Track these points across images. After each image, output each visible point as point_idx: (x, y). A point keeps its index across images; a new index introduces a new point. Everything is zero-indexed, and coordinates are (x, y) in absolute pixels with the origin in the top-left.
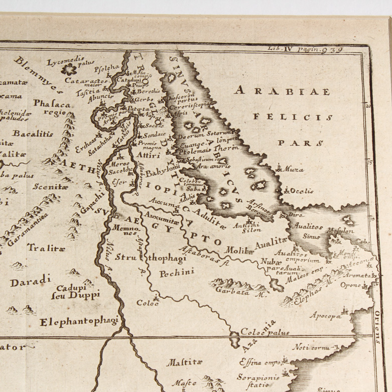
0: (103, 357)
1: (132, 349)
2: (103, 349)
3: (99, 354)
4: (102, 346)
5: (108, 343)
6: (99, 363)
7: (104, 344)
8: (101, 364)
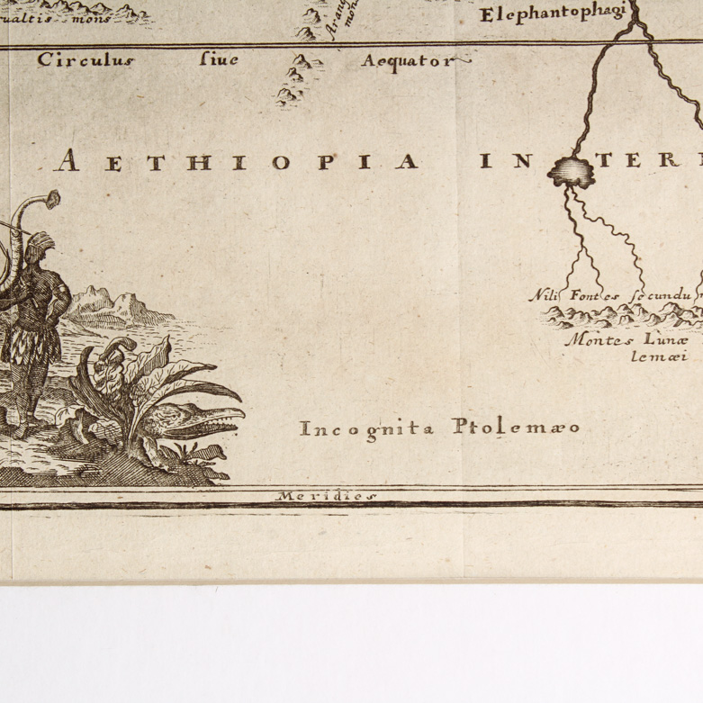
0: (598, 79)
1: (653, 63)
2: (597, 63)
3: (591, 73)
4: (596, 58)
5: (607, 52)
6: (590, 89)
7: (598, 54)
8: (594, 90)
